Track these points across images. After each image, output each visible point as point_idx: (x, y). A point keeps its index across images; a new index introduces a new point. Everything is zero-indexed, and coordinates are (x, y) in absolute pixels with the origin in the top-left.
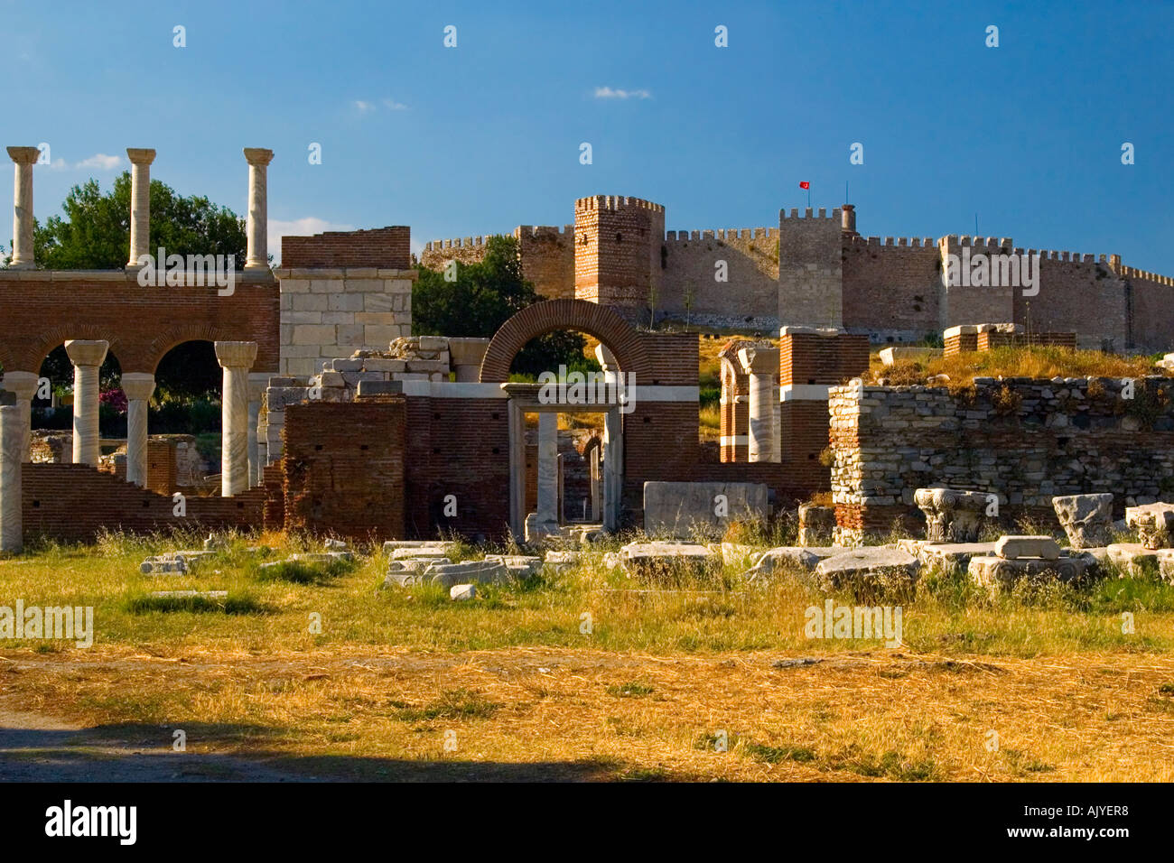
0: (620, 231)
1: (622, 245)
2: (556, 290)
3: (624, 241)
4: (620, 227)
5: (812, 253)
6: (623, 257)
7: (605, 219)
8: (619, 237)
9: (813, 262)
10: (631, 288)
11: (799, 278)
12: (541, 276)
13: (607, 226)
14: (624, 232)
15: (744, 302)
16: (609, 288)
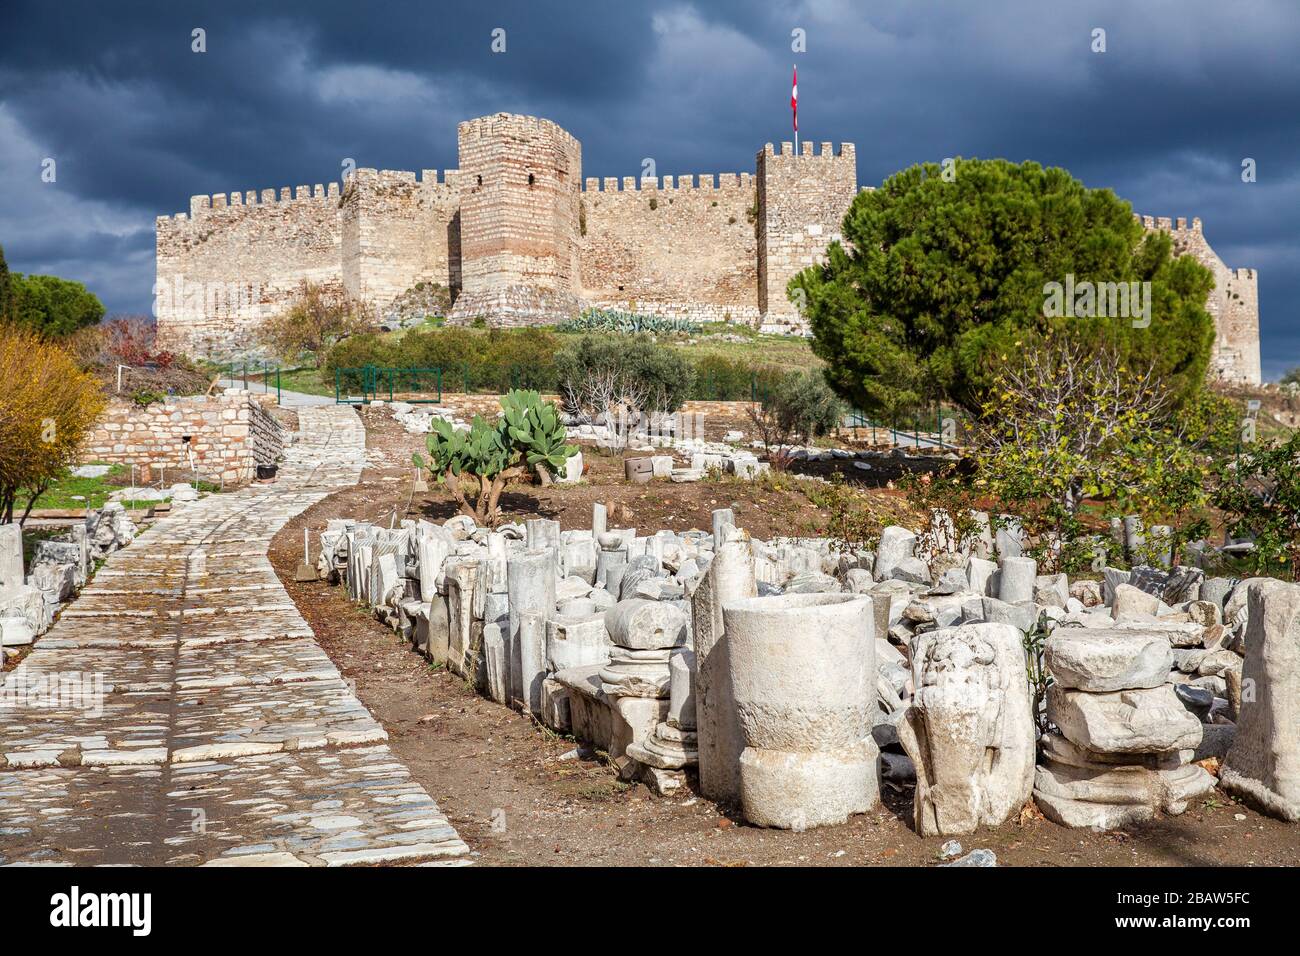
0: (532, 171)
1: (536, 192)
2: (413, 267)
3: (538, 187)
4: (532, 165)
5: (814, 209)
6: (538, 211)
7: (513, 151)
8: (531, 179)
9: (817, 222)
10: (550, 259)
11: (796, 246)
12: (392, 246)
13: (516, 161)
14: (541, 173)
15: (706, 282)
16: (520, 258)
